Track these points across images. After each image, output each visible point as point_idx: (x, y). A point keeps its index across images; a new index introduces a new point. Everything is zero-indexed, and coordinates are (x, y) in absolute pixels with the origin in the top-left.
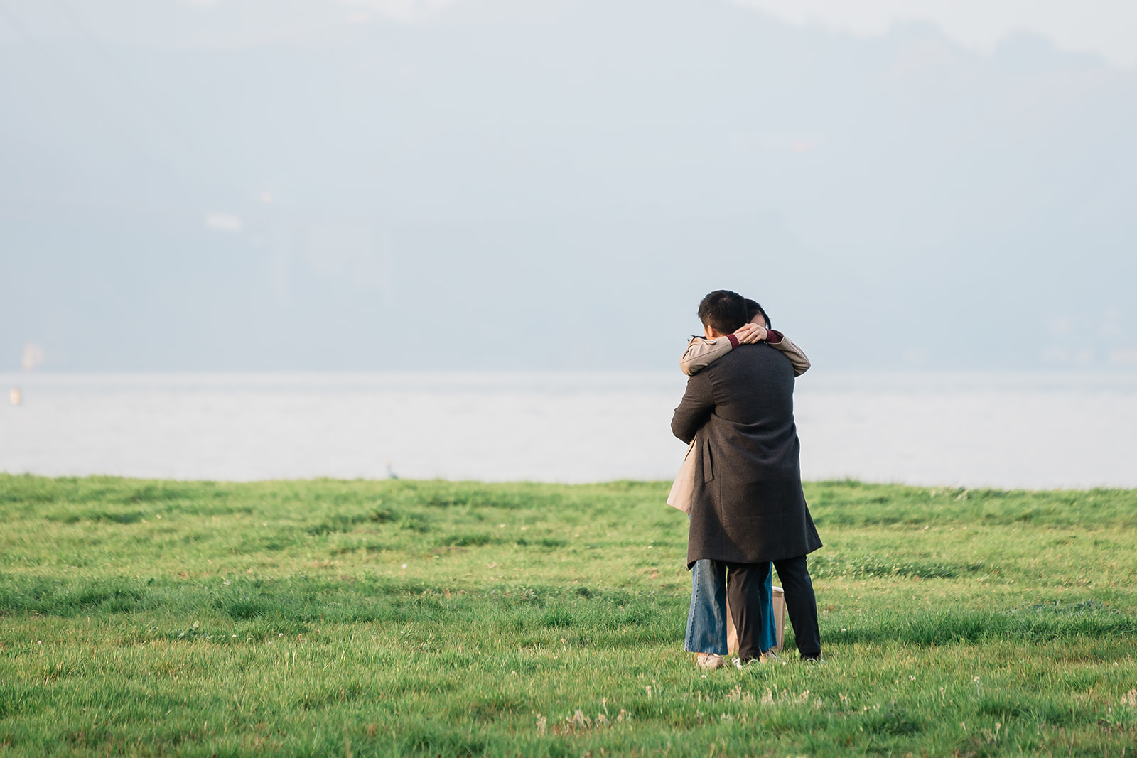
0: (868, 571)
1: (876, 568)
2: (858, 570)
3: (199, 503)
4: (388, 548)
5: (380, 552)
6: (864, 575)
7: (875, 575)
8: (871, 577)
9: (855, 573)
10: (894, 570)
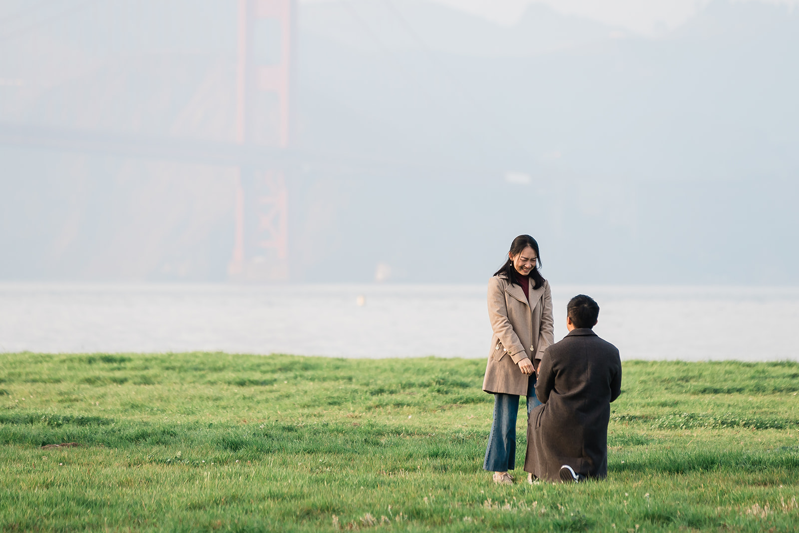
0: (723, 423)
1: (729, 421)
2: (716, 422)
3: (319, 373)
4: (408, 405)
5: (402, 407)
6: (719, 427)
7: (727, 427)
8: (725, 427)
9: (714, 425)
10: (742, 423)
